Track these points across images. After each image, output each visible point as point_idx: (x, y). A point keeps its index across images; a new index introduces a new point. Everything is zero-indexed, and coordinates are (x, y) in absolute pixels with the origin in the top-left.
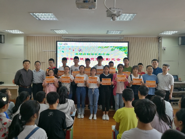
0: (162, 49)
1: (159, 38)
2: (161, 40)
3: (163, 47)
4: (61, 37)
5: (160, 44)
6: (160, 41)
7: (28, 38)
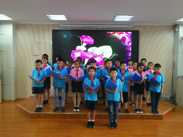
0: (180, 39)
1: (176, 25)
2: (179, 28)
3: (180, 36)
4: (58, 25)
5: (176, 33)
6: (177, 30)
7: (17, 26)
